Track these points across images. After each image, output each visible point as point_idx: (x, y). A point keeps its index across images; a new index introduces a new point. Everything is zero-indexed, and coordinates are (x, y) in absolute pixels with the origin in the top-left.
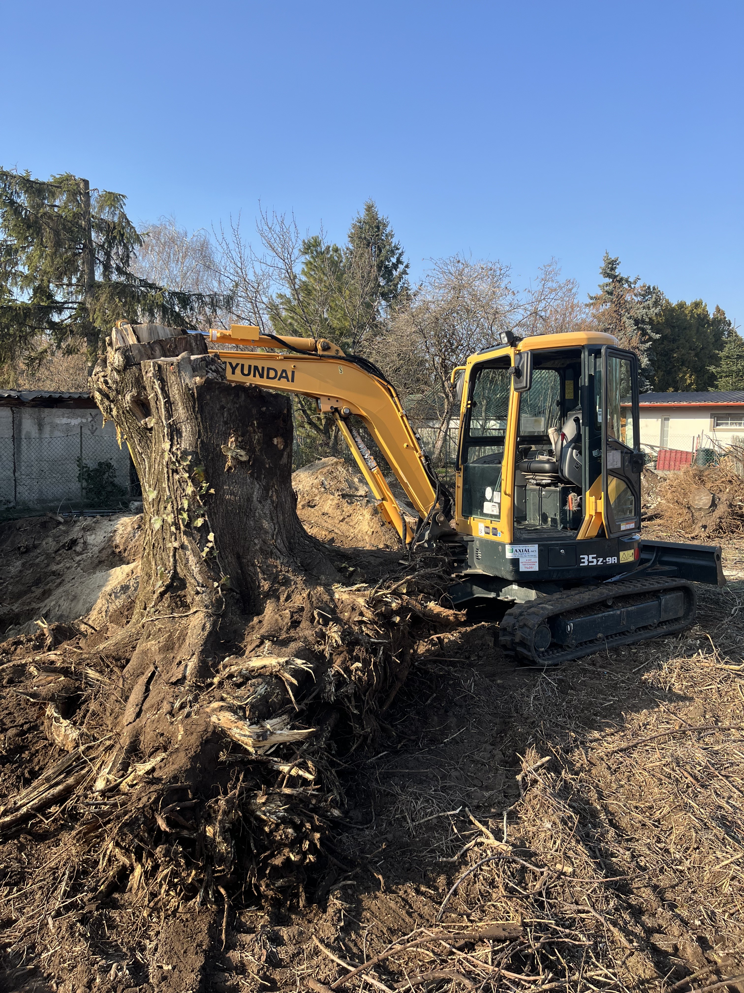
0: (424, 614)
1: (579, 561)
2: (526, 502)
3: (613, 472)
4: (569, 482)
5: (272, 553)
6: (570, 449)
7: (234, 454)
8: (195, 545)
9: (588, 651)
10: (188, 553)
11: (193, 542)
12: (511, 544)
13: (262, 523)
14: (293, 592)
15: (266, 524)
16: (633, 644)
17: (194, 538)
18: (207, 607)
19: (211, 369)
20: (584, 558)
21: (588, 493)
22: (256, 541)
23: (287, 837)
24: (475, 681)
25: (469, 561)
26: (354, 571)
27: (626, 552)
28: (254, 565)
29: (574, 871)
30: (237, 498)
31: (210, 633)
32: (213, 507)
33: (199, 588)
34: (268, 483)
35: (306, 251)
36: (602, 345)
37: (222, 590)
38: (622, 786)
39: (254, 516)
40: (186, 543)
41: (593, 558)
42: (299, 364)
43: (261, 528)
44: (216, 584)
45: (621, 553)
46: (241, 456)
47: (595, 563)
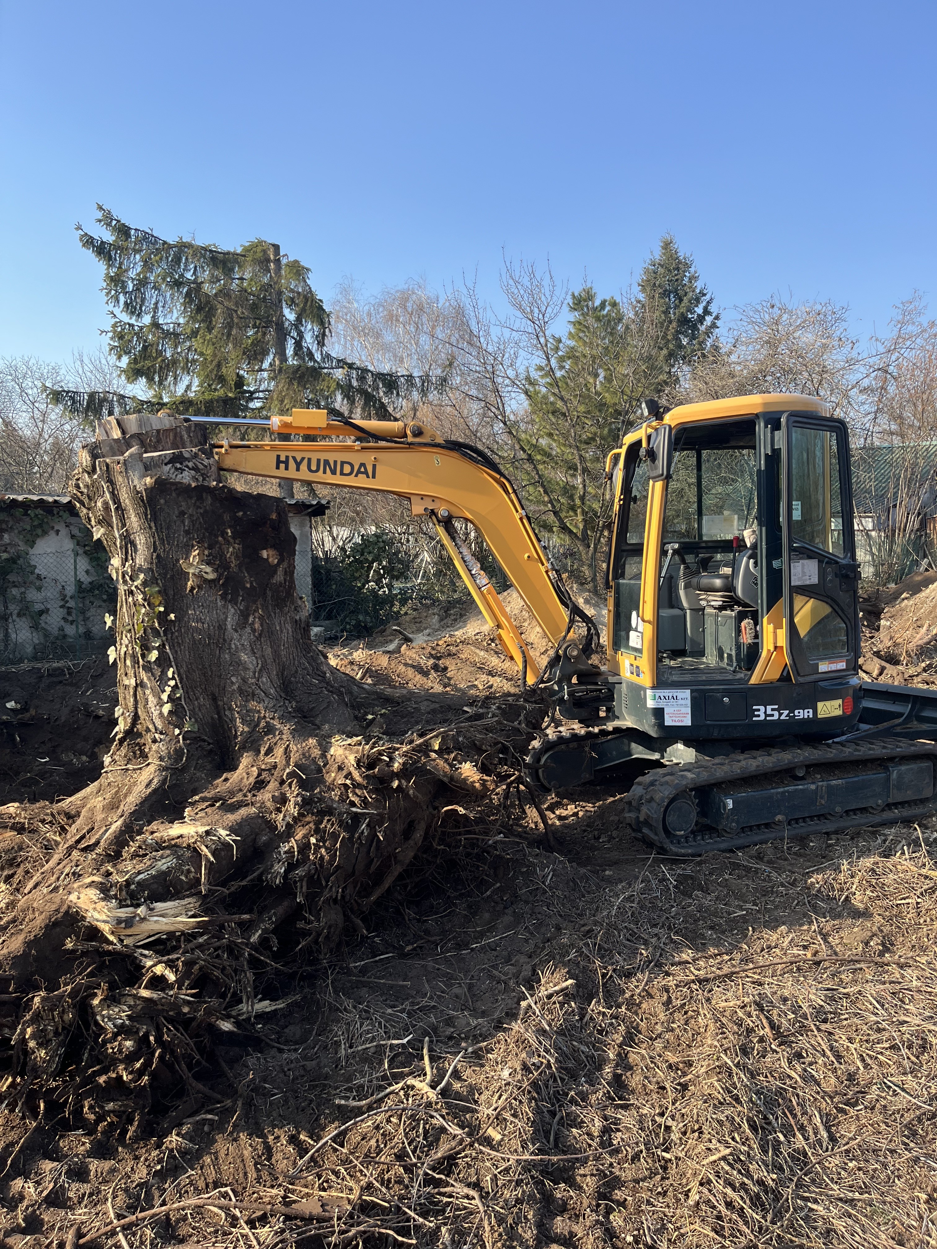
0: (452, 778)
1: (752, 713)
2: (703, 631)
3: (806, 591)
4: (746, 605)
5: (254, 695)
6: (745, 558)
7: (197, 570)
8: (154, 683)
9: (756, 838)
10: (148, 692)
11: (153, 678)
12: (653, 688)
13: (239, 657)
14: (275, 744)
15: (244, 657)
16: (836, 832)
17: (153, 675)
18: (161, 759)
19: (187, 466)
20: (759, 710)
21: (765, 620)
22: (234, 679)
23: (120, 1051)
24: (554, 870)
25: (616, 709)
26: (374, 719)
27: (828, 703)
28: (231, 709)
29: (502, 1140)
30: (206, 626)
31: (155, 791)
32: (177, 637)
33: (157, 736)
34: (247, 608)
35: (576, 307)
36: (783, 412)
37: (184, 739)
38: (672, 1030)
39: (230, 648)
40: (145, 680)
41: (773, 710)
42: (381, 455)
43: (239, 663)
44: (177, 731)
45: (820, 705)
46: (206, 573)
47: (776, 717)
